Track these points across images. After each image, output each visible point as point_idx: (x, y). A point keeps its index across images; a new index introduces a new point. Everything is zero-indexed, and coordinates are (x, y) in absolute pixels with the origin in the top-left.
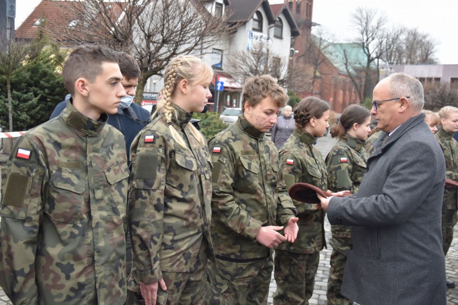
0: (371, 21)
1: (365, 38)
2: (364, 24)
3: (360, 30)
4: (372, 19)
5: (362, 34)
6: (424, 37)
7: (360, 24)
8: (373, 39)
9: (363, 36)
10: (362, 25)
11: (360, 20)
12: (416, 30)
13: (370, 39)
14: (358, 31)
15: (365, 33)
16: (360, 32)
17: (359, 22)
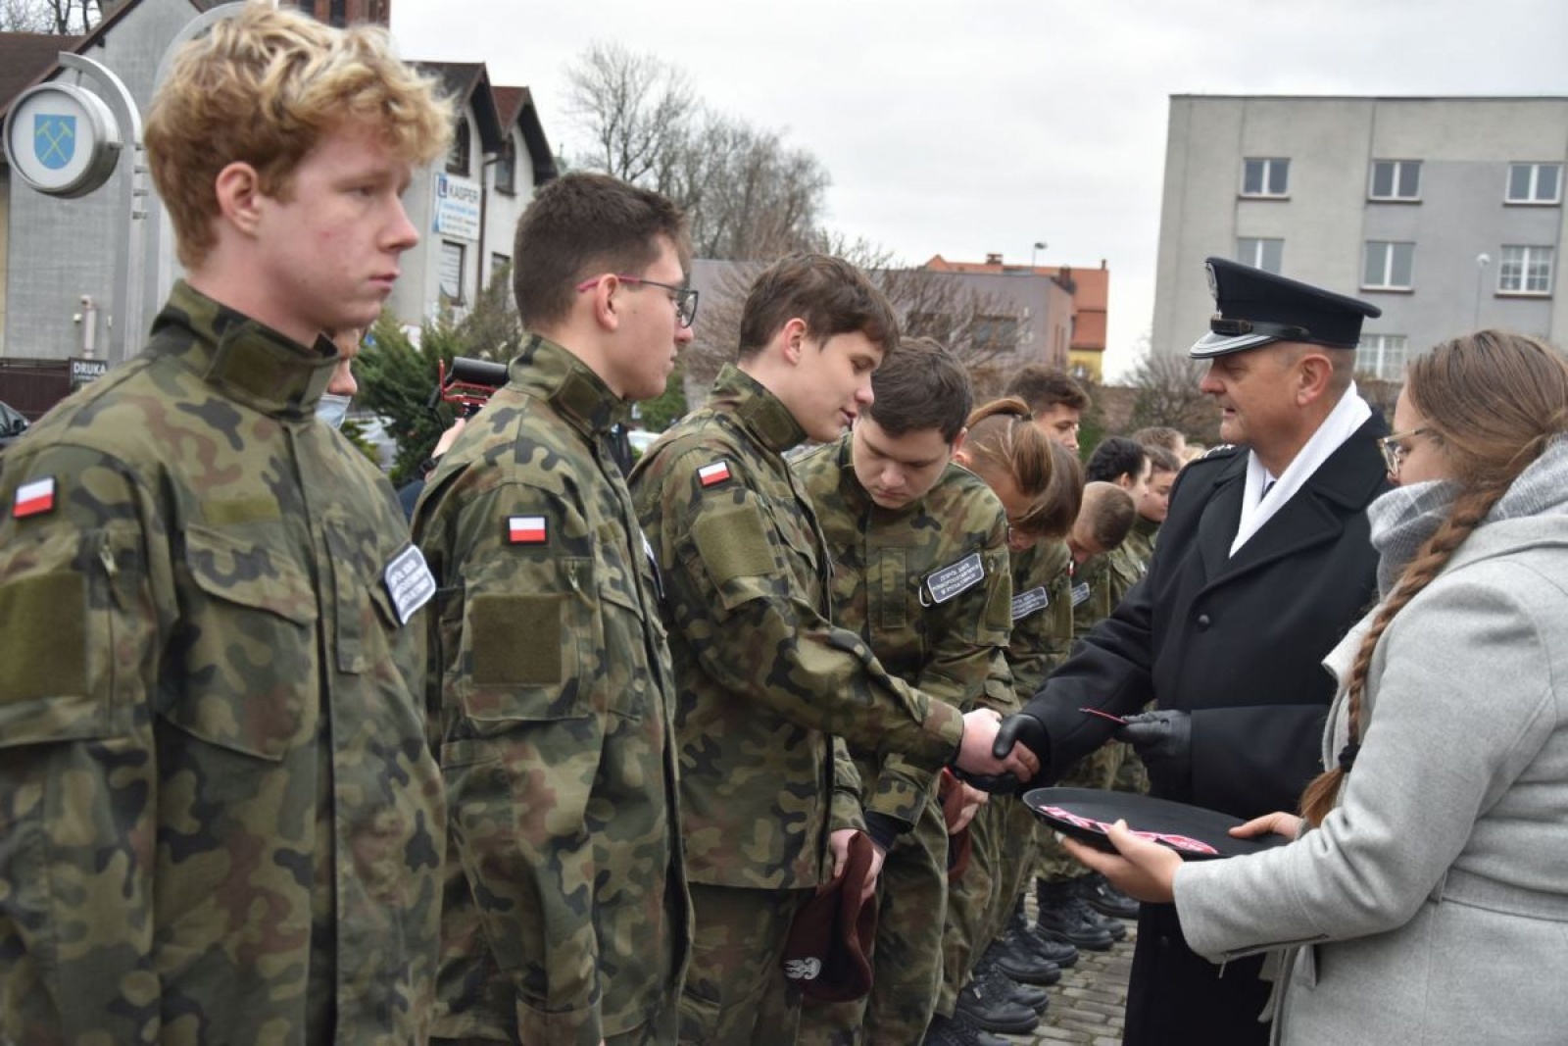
0: (637, 103)
1: (616, 158)
2: (610, 111)
3: (596, 129)
4: (641, 95)
5: (606, 141)
6: (802, 166)
7: (596, 108)
8: (648, 165)
9: (609, 151)
10: (603, 115)
11: (598, 97)
12: (775, 141)
13: (637, 165)
14: (590, 130)
15: (615, 138)
16: (598, 136)
17: (593, 100)
